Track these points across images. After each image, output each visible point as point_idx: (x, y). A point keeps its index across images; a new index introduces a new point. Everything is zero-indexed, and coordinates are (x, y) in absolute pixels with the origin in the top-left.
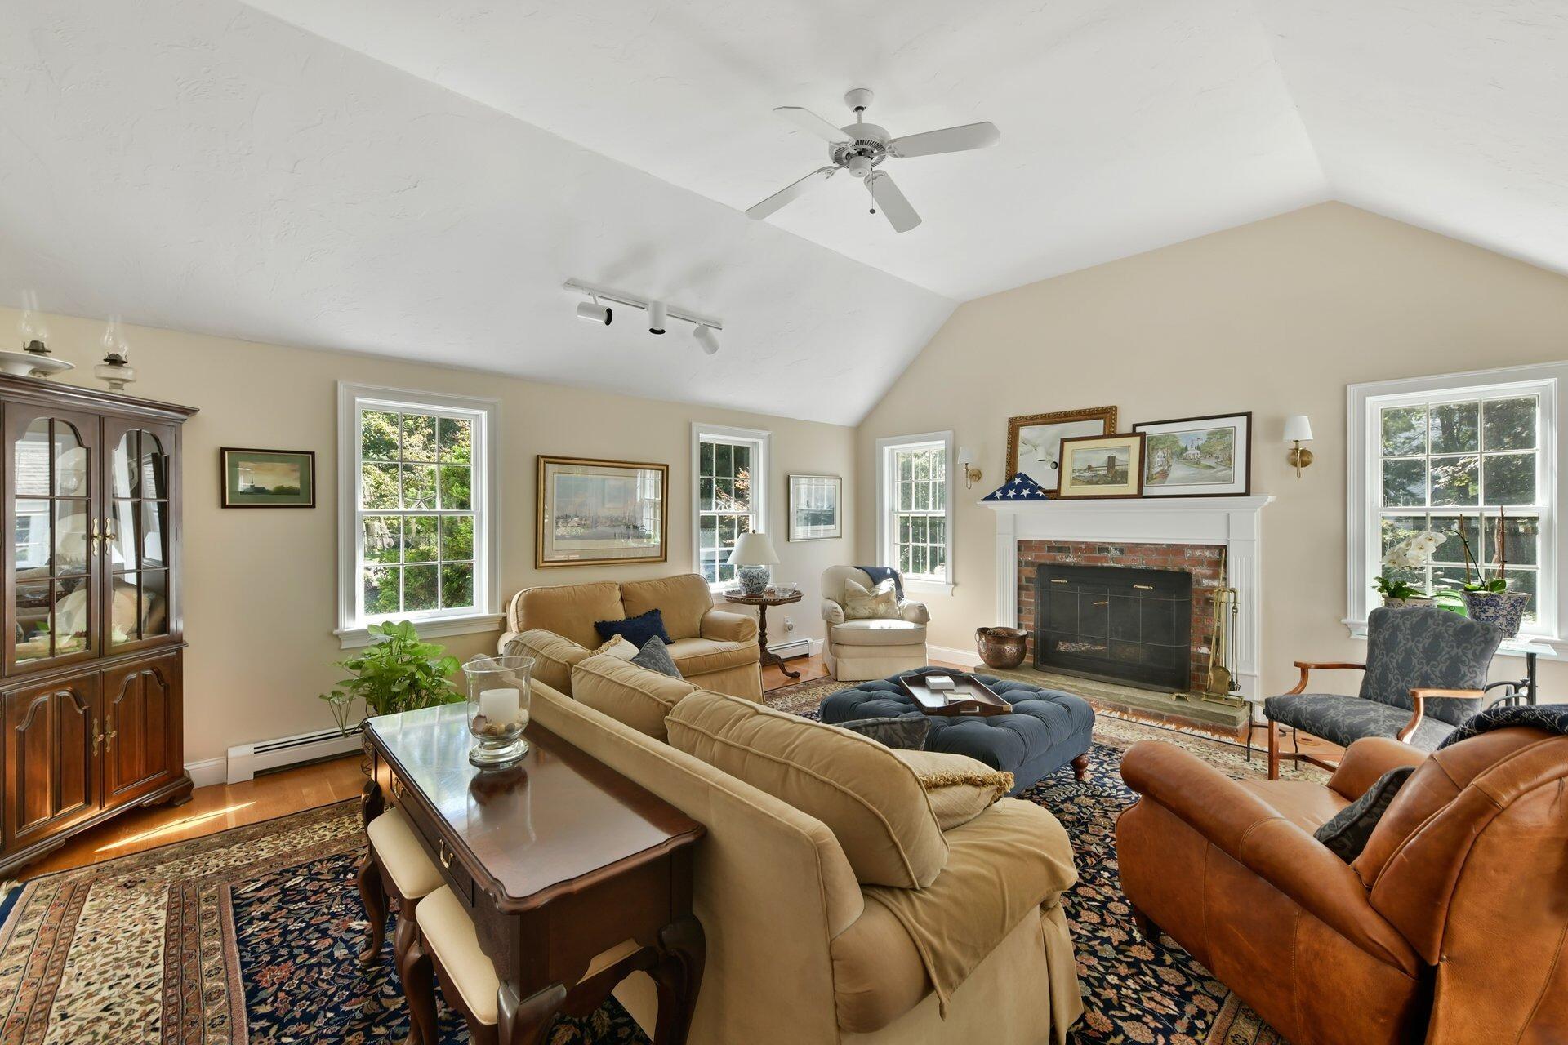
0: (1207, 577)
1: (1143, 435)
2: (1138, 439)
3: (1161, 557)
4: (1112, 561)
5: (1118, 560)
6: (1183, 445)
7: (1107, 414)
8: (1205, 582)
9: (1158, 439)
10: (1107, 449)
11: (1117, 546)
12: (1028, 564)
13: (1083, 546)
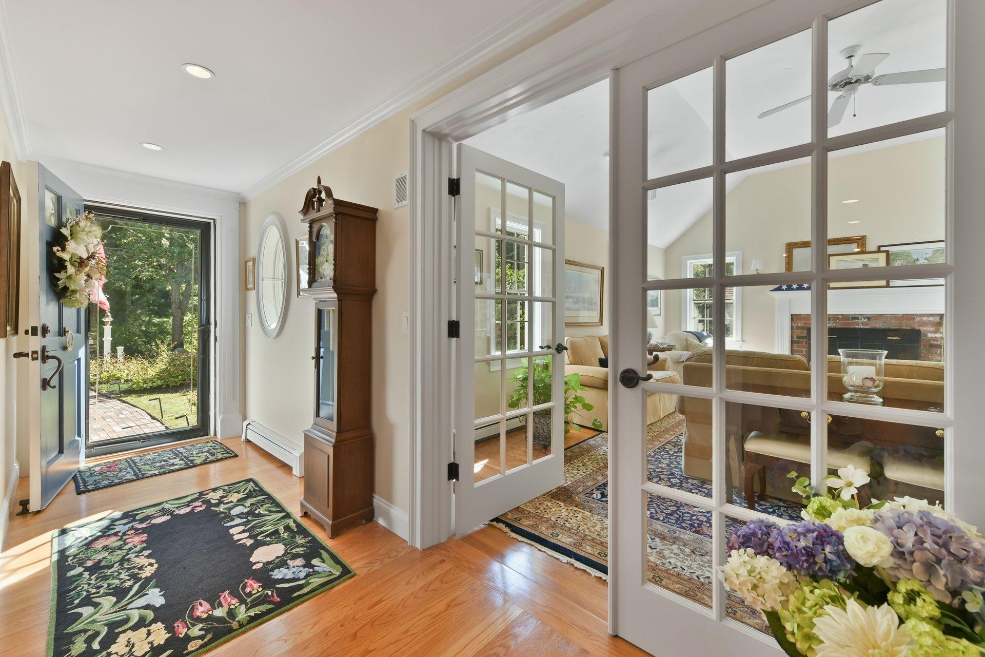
0: (931, 332)
1: (887, 252)
2: (884, 255)
3: (898, 321)
4: (861, 325)
5: (867, 324)
6: (915, 257)
7: (861, 241)
8: (930, 335)
9: (897, 255)
10: (862, 260)
11: (865, 316)
12: (798, 328)
13: (840, 317)
